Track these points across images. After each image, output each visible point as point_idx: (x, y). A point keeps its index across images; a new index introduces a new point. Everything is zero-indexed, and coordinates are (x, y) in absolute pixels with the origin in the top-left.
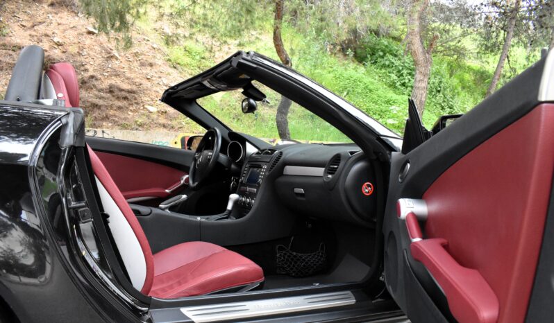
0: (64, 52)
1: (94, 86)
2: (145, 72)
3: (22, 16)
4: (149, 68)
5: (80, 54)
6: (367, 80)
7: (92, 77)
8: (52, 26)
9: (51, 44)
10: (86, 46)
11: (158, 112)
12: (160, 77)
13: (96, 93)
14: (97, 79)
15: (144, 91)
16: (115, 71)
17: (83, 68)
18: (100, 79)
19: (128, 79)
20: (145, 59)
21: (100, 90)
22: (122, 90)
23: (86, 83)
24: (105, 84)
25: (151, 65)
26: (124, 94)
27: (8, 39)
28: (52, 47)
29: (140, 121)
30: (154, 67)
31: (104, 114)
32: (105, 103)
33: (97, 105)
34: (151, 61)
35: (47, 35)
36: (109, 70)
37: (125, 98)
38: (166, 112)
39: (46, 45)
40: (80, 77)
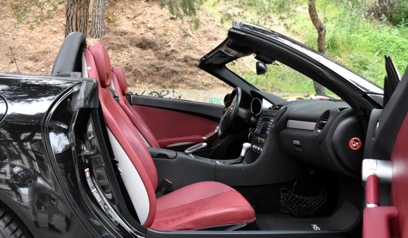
0: (154, 34)
1: (174, 57)
2: (211, 44)
3: (128, 11)
4: (214, 41)
5: (165, 35)
6: (400, 40)
7: (173, 51)
8: (147, 16)
9: (146, 29)
10: (169, 29)
13: (175, 62)
14: (176, 52)
16: (189, 45)
17: (167, 45)
18: (179, 52)
19: (198, 50)
20: (211, 35)
21: (178, 61)
22: (194, 59)
23: (168, 55)
24: (182, 56)
26: (195, 62)
27: (118, 28)
28: (146, 31)
29: (206, 82)
30: (218, 40)
31: (180, 78)
32: (181, 70)
33: (175, 72)
34: (215, 36)
35: (143, 23)
36: (185, 45)
37: (196, 65)
39: (142, 30)
40: (165, 51)
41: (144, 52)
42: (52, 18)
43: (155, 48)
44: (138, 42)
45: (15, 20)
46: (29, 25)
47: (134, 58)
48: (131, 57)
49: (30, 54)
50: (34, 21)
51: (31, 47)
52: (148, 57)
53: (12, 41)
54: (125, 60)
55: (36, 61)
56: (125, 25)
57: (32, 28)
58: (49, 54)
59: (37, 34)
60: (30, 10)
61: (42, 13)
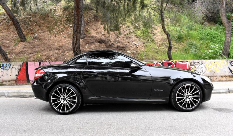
0: (105, 37)
1: (113, 46)
2: (128, 40)
3: (94, 27)
4: (129, 39)
5: (109, 37)
7: (112, 44)
8: (102, 29)
11: (131, 53)
12: (132, 42)
13: (113, 48)
14: (114, 44)
15: (127, 47)
16: (119, 41)
17: (110, 41)
19: (123, 43)
20: (128, 36)
22: (120, 47)
24: (116, 46)
25: (130, 38)
26: (121, 48)
27: (90, 34)
28: (102, 36)
35: (100, 32)
36: (117, 41)
37: (121, 49)
38: (133, 53)
39: (100, 35)
40: (109, 44)
41: (101, 45)
42: (63, 31)
43: (105, 43)
44: (98, 41)
45: (48, 33)
46: (54, 35)
47: (97, 47)
48: (96, 47)
49: (57, 47)
50: (56, 33)
51: (56, 44)
52: (103, 47)
53: (48, 42)
54: (94, 49)
55: (59, 50)
56: (93, 33)
57: (56, 36)
58: (63, 47)
59: (58, 39)
60: (54, 28)
61: (59, 29)
